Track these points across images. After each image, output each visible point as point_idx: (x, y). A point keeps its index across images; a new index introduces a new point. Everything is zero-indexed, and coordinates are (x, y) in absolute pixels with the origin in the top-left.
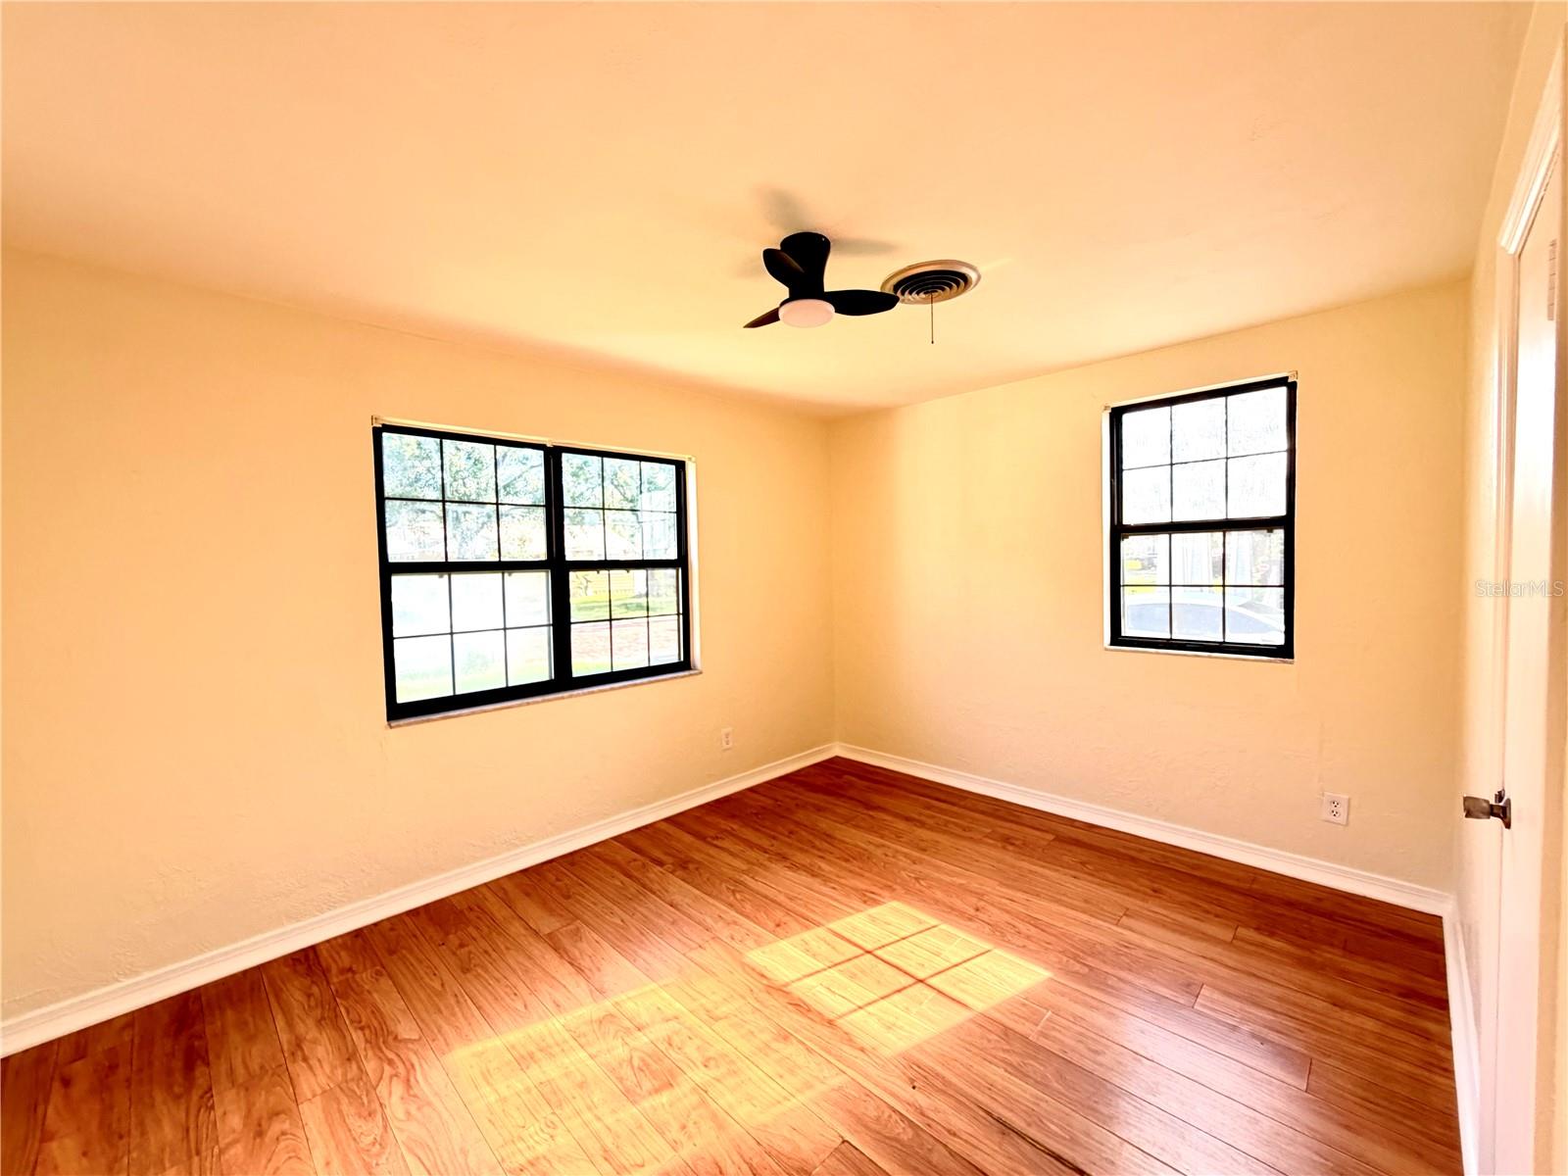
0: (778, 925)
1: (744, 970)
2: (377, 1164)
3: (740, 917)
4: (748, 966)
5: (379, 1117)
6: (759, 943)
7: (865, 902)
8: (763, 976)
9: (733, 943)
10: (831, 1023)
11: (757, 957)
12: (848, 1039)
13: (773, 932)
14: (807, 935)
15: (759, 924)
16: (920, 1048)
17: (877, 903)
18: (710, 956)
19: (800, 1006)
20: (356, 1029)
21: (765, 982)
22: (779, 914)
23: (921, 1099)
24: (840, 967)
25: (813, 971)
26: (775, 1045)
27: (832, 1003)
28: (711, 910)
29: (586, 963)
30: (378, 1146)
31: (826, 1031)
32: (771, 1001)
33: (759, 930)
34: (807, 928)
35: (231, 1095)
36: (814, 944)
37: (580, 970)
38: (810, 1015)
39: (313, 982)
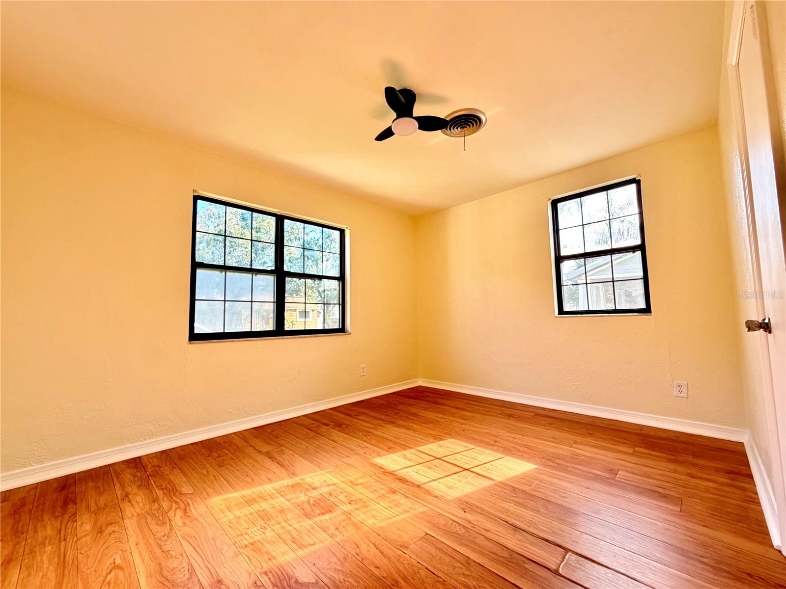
0: (390, 448)
1: (371, 465)
2: (165, 544)
3: (370, 445)
4: (374, 464)
5: (168, 525)
6: (379, 455)
7: (436, 439)
8: (381, 468)
9: (366, 455)
10: (418, 486)
11: (379, 461)
12: (429, 493)
13: (387, 451)
14: (405, 452)
15: (380, 448)
16: (467, 496)
17: (441, 439)
18: (352, 460)
19: (402, 480)
20: (159, 489)
21: (382, 470)
22: (390, 444)
23: (469, 516)
24: (422, 464)
25: (408, 466)
26: (388, 495)
27: (420, 479)
28: (353, 443)
29: (286, 463)
30: (166, 537)
31: (416, 489)
32: (385, 478)
33: (379, 450)
34: (406, 449)
35: (86, 517)
36: (409, 456)
37: (282, 466)
38: (407, 483)
39: (137, 471)
